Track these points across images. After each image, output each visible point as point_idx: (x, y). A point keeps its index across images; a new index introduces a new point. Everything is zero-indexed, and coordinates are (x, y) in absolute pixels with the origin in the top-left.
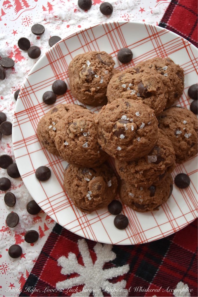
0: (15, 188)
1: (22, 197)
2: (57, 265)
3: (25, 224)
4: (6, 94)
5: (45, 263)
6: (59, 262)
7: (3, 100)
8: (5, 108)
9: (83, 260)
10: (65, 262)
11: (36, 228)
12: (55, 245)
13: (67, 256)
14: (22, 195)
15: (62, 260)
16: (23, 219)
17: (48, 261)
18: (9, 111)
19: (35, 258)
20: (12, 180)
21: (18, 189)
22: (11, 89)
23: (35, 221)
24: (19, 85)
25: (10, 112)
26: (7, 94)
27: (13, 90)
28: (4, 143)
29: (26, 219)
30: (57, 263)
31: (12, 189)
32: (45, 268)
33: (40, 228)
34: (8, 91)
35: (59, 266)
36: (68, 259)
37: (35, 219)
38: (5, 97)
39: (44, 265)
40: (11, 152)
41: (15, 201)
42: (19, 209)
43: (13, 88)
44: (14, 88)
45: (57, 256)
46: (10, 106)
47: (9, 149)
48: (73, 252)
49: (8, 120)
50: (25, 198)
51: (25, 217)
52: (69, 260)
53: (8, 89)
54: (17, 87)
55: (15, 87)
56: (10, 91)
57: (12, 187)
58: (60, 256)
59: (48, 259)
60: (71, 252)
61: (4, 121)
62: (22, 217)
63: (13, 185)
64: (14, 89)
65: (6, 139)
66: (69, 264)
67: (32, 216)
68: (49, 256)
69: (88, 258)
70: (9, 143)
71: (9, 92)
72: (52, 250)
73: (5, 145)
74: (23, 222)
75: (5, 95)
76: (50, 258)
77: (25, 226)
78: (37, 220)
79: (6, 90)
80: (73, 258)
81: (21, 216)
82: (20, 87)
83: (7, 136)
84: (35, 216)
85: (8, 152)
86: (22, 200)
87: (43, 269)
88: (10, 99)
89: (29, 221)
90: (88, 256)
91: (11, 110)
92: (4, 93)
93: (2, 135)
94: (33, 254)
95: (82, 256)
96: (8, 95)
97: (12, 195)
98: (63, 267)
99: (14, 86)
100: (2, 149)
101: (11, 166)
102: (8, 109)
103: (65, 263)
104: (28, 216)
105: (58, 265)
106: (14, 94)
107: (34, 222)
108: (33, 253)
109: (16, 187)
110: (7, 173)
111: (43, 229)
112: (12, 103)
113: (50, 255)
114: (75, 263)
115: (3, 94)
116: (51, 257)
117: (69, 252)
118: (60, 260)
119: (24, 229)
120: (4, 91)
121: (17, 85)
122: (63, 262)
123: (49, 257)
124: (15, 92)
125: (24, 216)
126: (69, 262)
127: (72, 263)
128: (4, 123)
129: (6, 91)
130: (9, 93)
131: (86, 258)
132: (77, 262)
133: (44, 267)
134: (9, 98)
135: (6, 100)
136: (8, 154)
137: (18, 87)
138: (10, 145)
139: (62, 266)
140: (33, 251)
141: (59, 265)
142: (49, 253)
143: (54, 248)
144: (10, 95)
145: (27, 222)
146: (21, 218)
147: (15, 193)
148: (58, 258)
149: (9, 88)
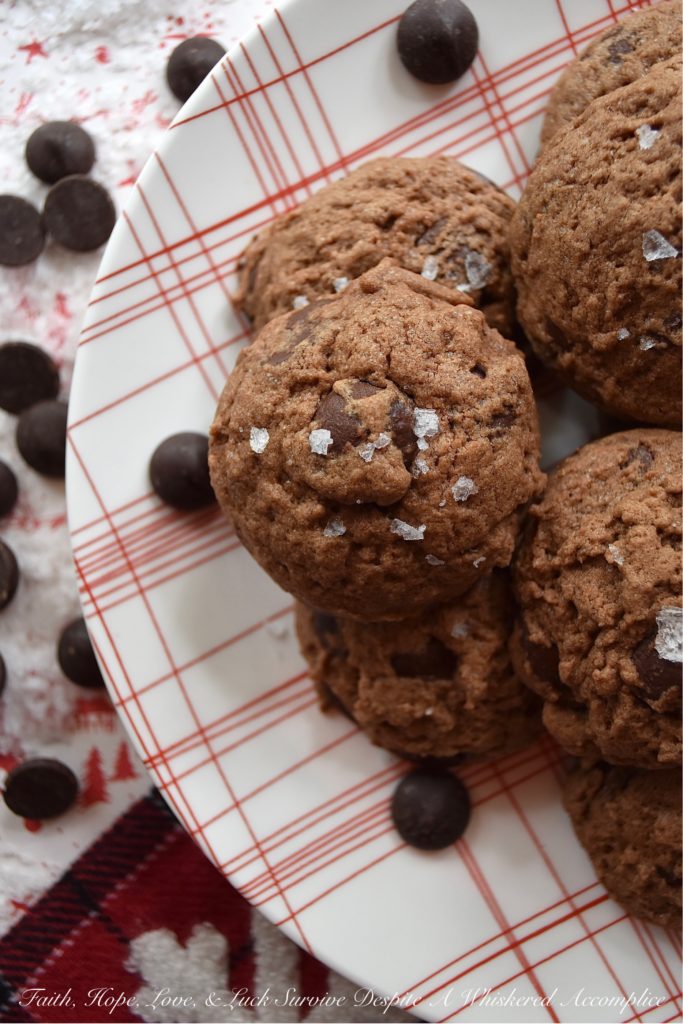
0: (30, 525)
1: (55, 580)
2: (120, 964)
3: (27, 716)
4: (126, 40)
5: (66, 934)
6: (136, 955)
7: (106, 66)
8: (103, 112)
9: (257, 980)
10: (164, 962)
11: (72, 756)
12: (141, 867)
13: (182, 938)
14: (56, 570)
15: (153, 949)
16: (27, 692)
17: (86, 929)
18: (115, 132)
19: (27, 892)
20: (29, 481)
21: (43, 536)
22: (163, 26)
23: (82, 718)
24: (207, 16)
25: (123, 138)
26: (135, 44)
27: (170, 29)
28: (44, 286)
29: (40, 696)
30: (126, 953)
31: (14, 522)
32: (57, 959)
33: (94, 760)
34: (143, 28)
35: (131, 970)
36: (181, 952)
37: (81, 709)
38: (121, 56)
39: (57, 943)
40: (62, 342)
41: (12, 592)
42: (21, 637)
43: (172, 23)
44: (180, 21)
45: (138, 921)
46: (129, 107)
47: (60, 321)
48: (219, 927)
49: (97, 175)
50: (64, 588)
51: (35, 684)
52: (187, 957)
53: (146, 21)
54: (193, 21)
55: (187, 18)
56: (156, 32)
57: (19, 513)
58: (148, 927)
59: (86, 923)
60: (208, 924)
61: (76, 172)
62: (24, 679)
63: (28, 509)
64: (177, 30)
65: (60, 268)
66: (181, 979)
67: (74, 691)
68: (97, 908)
69: (284, 981)
70: (67, 291)
71: (147, 36)
72: (120, 887)
73: (47, 297)
74: (20, 703)
75: (125, 46)
76: (99, 919)
77: (24, 728)
78: (93, 718)
79: (136, 23)
80: (208, 957)
81: (20, 673)
82: (209, 26)
83: (68, 255)
84: (89, 695)
85: (52, 334)
86: (48, 595)
87: (50, 962)
88: (141, 74)
89: (51, 711)
90: (286, 969)
91: (128, 129)
92: (123, 33)
93: (49, 240)
94: (24, 872)
95: (260, 961)
96: (138, 50)
97: (5, 556)
98: (145, 984)
99: (181, 11)
100: (23, 313)
101: (41, 411)
102: (116, 118)
103: (164, 966)
104: (52, 683)
105: (126, 963)
106: (168, 51)
107: (72, 721)
108: (27, 864)
109: (37, 524)
110: (11, 441)
111: (108, 768)
112: (148, 94)
113: (104, 905)
114: (214, 983)
115: (114, 39)
116: (105, 918)
117: (202, 919)
118: (145, 946)
119: (17, 741)
120: (124, 22)
121: (199, 14)
122: (154, 961)
123: (93, 914)
124: (176, 43)
125: (33, 673)
126: (184, 970)
127: (199, 978)
128: (74, 182)
129: (136, 28)
130: (146, 43)
131: (272, 974)
132: (223, 980)
133: (58, 952)
134: (137, 69)
135: (120, 70)
136: (49, 346)
137: (200, 24)
138: (72, 305)
139: (146, 978)
140: (27, 855)
141: (133, 967)
142: (103, 898)
143: (131, 877)
144: (146, 52)
145: (38, 709)
146: (13, 683)
147: (22, 547)
148: (138, 932)
149: (154, 18)
